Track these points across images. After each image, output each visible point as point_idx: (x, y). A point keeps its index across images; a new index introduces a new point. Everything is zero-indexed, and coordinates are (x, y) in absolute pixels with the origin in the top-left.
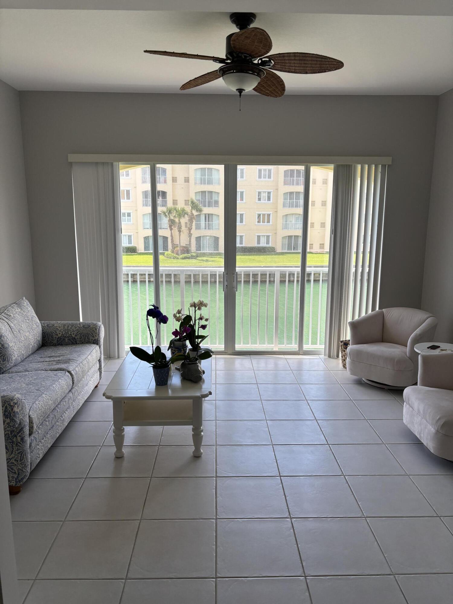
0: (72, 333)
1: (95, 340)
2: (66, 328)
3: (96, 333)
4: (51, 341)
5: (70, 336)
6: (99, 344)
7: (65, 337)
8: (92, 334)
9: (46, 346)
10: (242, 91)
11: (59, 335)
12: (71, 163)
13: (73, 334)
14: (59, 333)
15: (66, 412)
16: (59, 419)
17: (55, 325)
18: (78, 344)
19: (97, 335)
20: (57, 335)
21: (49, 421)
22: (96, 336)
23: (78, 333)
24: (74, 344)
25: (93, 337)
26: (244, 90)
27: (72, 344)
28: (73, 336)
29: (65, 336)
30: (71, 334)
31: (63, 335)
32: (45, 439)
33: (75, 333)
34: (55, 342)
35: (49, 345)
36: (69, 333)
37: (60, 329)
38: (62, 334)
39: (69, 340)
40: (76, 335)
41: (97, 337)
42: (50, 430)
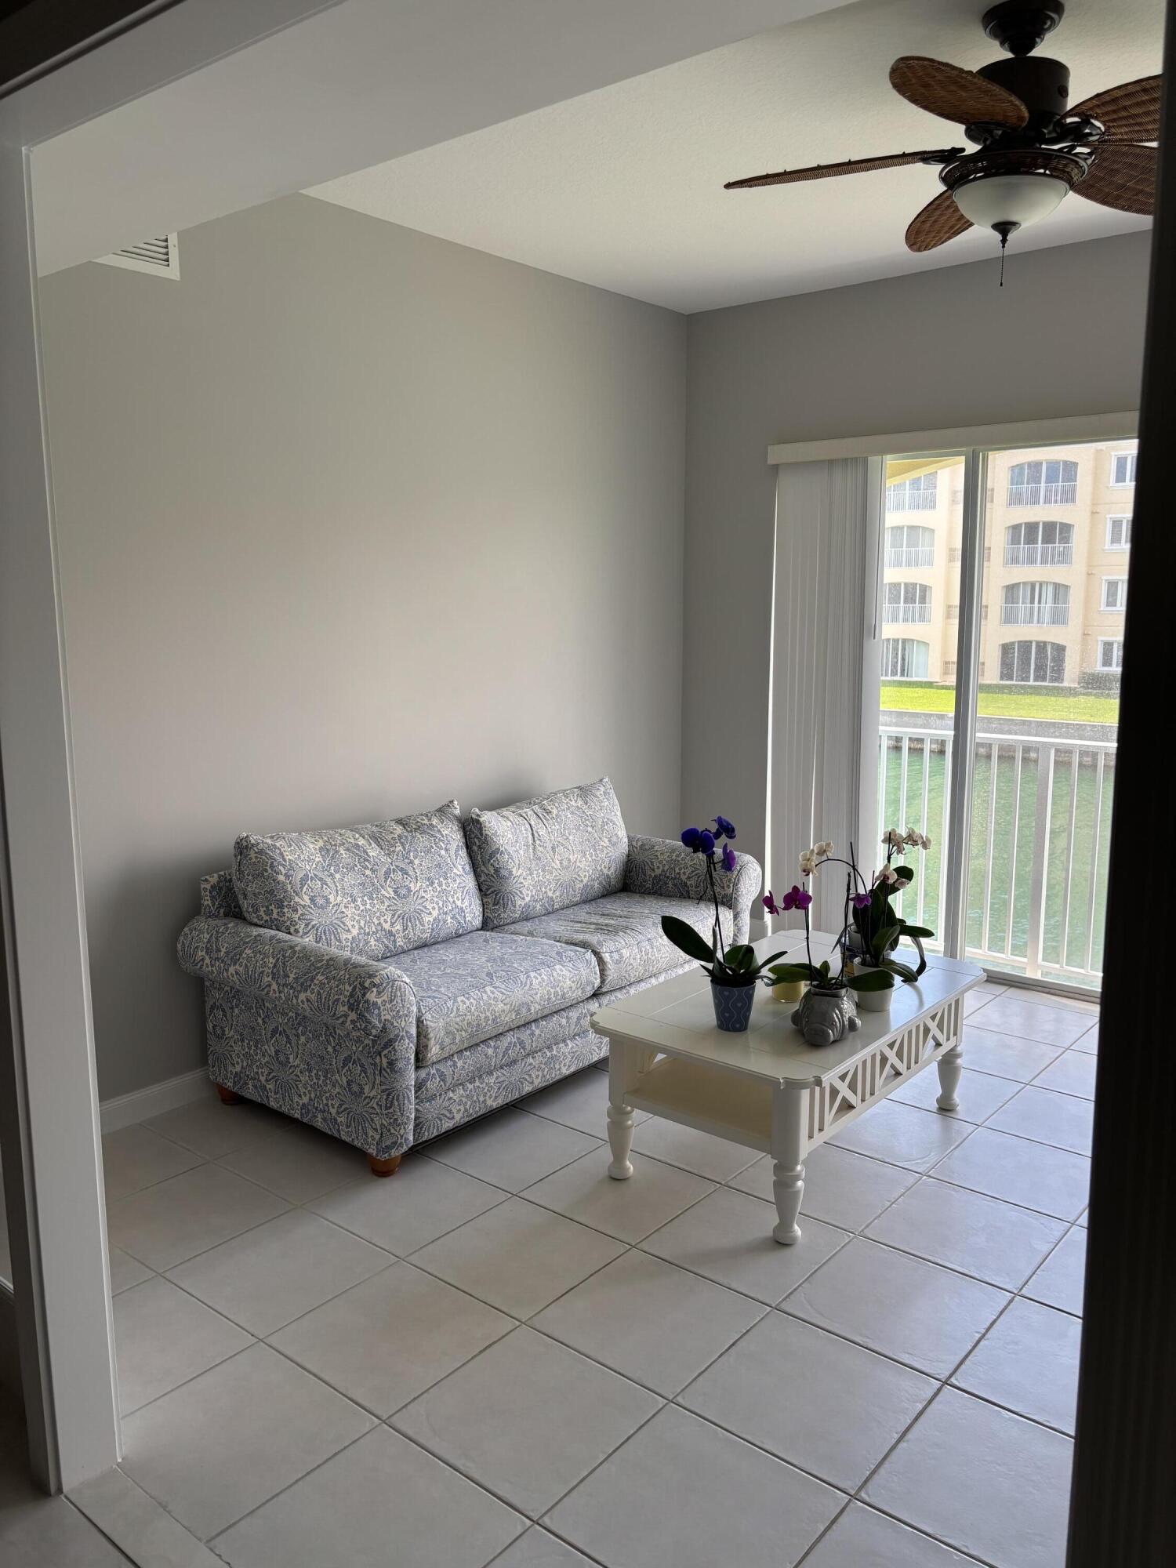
0: (683, 870)
1: (726, 896)
2: (674, 857)
3: (730, 880)
4: (641, 883)
5: (678, 876)
6: (736, 908)
7: (668, 877)
8: (721, 880)
9: (631, 891)
10: (1010, 227)
11: (658, 872)
12: (776, 468)
13: (684, 873)
14: (658, 867)
15: (568, 1041)
16: (540, 1051)
17: (656, 848)
18: (692, 898)
19: (731, 885)
20: (653, 870)
21: (498, 1047)
22: (729, 887)
23: (693, 872)
24: (685, 898)
25: (723, 888)
26: (1014, 224)
27: (680, 897)
28: (684, 878)
29: (668, 874)
30: (679, 873)
31: (663, 874)
32: (477, 1083)
33: (688, 872)
34: (649, 885)
35: (637, 891)
36: (677, 870)
37: (661, 858)
38: (663, 870)
39: (675, 885)
40: (689, 878)
41: (732, 888)
42: (502, 1068)
